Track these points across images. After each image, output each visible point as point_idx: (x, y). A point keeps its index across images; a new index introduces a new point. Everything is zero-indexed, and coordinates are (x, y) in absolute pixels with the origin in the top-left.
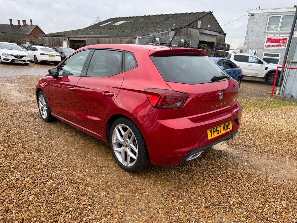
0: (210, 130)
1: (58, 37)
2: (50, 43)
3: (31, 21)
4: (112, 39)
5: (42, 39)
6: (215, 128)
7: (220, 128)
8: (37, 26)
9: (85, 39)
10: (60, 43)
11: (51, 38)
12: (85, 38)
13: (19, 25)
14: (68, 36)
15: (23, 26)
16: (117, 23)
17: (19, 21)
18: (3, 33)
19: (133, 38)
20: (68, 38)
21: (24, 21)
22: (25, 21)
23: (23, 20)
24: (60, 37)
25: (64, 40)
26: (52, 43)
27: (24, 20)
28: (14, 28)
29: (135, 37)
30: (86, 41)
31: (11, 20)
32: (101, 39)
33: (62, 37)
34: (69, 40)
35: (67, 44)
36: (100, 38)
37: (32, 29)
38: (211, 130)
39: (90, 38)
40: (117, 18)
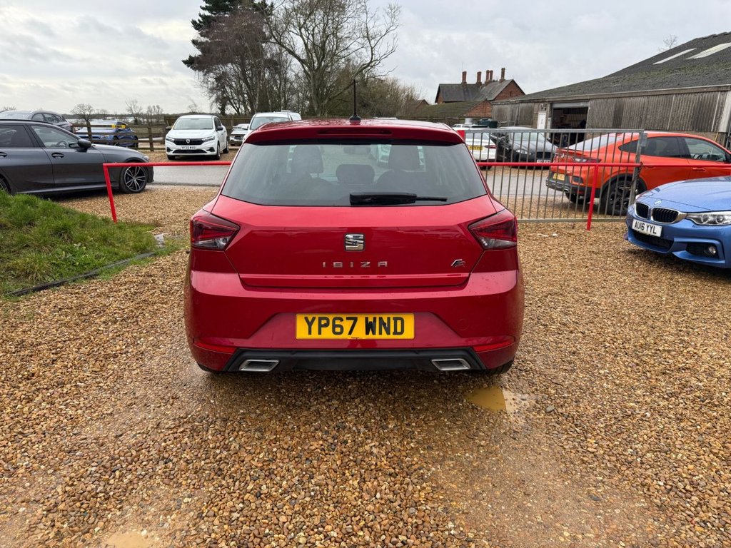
0: (306, 319)
1: (530, 104)
2: (512, 120)
3: (503, 70)
4: (657, 98)
5: (500, 111)
6: (331, 317)
7: (352, 321)
8: (513, 82)
9: (588, 104)
10: (531, 117)
11: (516, 106)
12: (587, 100)
13: (479, 83)
14: (551, 98)
15: (487, 83)
16: (708, 50)
17: (479, 74)
18: (446, 102)
19: (721, 89)
20: (552, 103)
21: (490, 73)
22: (492, 72)
23: (488, 72)
24: (535, 102)
25: (540, 109)
26: (516, 117)
27: (490, 70)
28: (468, 91)
29: (725, 89)
30: (589, 108)
31: (464, 74)
32: (627, 100)
33: (538, 102)
34: (551, 108)
35: (547, 118)
36: (623, 99)
37: (501, 90)
38: (310, 317)
39: (600, 101)
40: (714, 36)
